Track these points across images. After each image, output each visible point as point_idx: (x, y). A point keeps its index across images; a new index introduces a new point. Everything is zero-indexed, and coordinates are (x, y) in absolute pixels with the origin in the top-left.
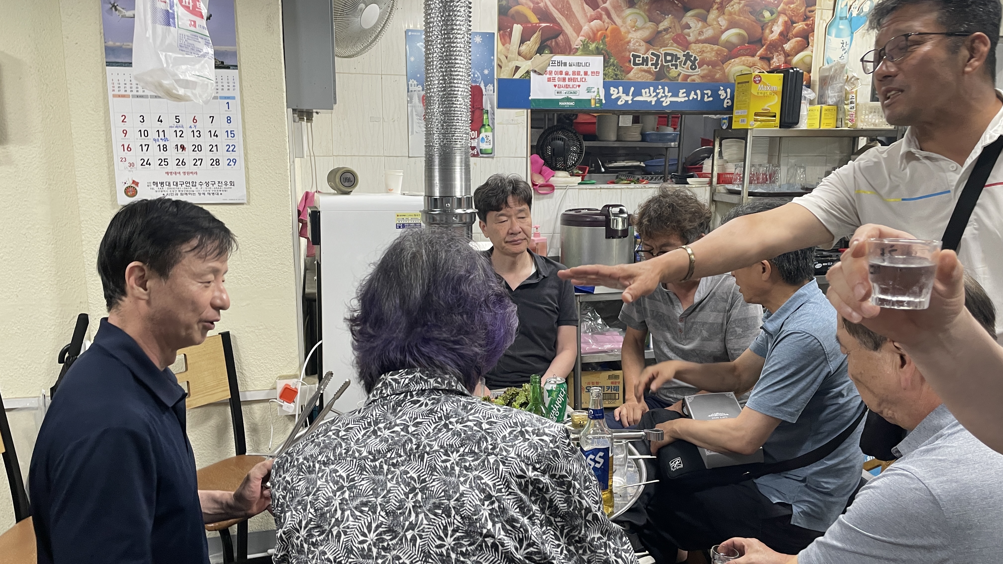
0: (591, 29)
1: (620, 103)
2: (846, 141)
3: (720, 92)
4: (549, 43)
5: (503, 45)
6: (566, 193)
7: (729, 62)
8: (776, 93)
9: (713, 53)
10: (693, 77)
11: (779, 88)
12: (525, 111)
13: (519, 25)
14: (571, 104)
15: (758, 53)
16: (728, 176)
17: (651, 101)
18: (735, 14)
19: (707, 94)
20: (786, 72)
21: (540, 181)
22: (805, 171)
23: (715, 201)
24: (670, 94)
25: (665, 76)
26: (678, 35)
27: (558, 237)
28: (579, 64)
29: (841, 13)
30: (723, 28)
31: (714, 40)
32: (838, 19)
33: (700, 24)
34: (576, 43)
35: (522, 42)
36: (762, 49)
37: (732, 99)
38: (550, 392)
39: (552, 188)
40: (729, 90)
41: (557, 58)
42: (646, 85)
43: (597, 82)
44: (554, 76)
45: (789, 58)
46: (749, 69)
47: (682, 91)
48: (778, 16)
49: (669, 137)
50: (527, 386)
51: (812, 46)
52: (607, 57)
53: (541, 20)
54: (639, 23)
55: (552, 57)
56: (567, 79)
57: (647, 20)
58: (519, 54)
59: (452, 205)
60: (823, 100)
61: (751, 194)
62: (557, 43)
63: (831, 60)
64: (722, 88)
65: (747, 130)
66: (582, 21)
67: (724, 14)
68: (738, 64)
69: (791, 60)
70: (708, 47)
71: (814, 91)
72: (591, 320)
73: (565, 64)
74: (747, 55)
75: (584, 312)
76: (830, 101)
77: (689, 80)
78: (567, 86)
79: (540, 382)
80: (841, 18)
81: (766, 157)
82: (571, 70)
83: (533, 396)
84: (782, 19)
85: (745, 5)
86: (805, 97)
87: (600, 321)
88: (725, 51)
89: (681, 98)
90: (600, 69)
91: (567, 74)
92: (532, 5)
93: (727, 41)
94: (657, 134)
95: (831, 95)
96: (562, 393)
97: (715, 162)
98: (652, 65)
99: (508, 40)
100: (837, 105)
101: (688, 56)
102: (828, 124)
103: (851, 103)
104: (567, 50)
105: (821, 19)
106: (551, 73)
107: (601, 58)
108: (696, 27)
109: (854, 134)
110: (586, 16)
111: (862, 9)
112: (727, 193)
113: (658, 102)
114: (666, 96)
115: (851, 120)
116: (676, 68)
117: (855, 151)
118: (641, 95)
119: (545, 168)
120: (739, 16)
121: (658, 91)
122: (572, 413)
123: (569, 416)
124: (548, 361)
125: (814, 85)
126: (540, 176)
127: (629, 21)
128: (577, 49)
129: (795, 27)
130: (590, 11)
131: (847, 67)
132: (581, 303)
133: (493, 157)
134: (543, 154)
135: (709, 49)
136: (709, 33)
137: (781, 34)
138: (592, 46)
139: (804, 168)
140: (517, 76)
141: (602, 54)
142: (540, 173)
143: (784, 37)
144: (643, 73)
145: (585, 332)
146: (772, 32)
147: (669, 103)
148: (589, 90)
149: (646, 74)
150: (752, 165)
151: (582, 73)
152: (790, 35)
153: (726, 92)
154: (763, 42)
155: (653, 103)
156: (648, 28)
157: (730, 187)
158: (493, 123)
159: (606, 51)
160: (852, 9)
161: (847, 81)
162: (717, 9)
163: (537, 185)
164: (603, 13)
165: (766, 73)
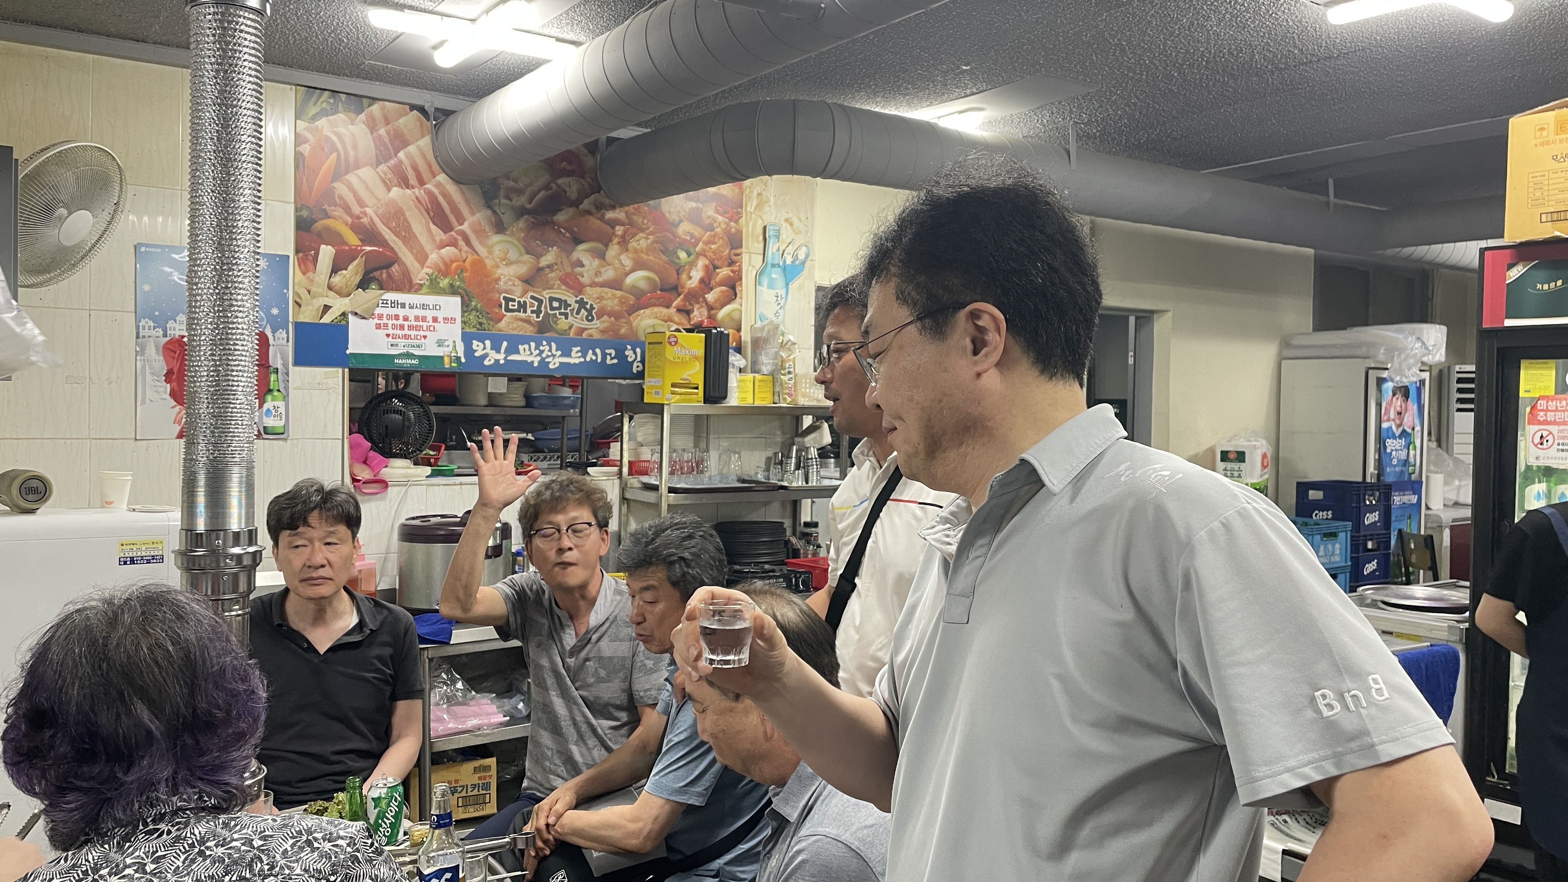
0: (442, 258)
1: (486, 363)
2: (788, 419)
3: (627, 353)
4: (376, 274)
5: (304, 273)
6: (406, 491)
7: (637, 313)
8: (696, 358)
9: (616, 301)
10: (589, 331)
11: (701, 352)
12: (340, 370)
13: (329, 247)
14: (413, 362)
15: (675, 304)
16: (645, 464)
17: (533, 362)
18: (642, 251)
19: (610, 354)
20: (707, 332)
21: (364, 474)
22: (740, 457)
23: (626, 499)
24: (559, 353)
25: (550, 329)
26: (567, 275)
27: (394, 559)
28: (424, 307)
29: (773, 258)
30: (627, 269)
31: (616, 284)
32: (769, 266)
33: (596, 262)
34: (420, 276)
35: (335, 270)
36: (679, 299)
37: (643, 361)
38: (377, 800)
39: (384, 484)
40: (638, 350)
41: (390, 296)
42: (526, 340)
43: (452, 334)
44: (385, 321)
45: (713, 312)
46: (663, 323)
47: (575, 349)
48: (697, 258)
49: (566, 402)
50: (341, 796)
51: (741, 298)
52: (466, 298)
53: (364, 242)
54: (513, 255)
55: (382, 295)
56: (406, 327)
57: (523, 251)
58: (330, 288)
59: (224, 543)
60: (757, 368)
61: (671, 490)
62: (389, 276)
63: (764, 316)
64: (629, 347)
65: (662, 405)
66: (428, 247)
67: (627, 250)
68: (649, 317)
69: (715, 315)
70: (608, 292)
71: (745, 357)
72: (447, 685)
73: (403, 306)
74: (660, 305)
75: (436, 673)
76: (766, 369)
77: (584, 335)
78: (406, 337)
79: (361, 788)
80: (773, 266)
81: (691, 439)
82: (412, 313)
83: (350, 810)
84: (702, 262)
85: (654, 242)
86: (733, 365)
87: (460, 685)
88: (632, 300)
89: (575, 358)
90: (458, 314)
91: (406, 319)
92: (350, 220)
93: (634, 287)
94: (548, 398)
95: (765, 361)
96: (396, 800)
97: (625, 446)
98: (532, 312)
99: (311, 267)
100: (773, 375)
101: (582, 304)
102: (764, 400)
103: (789, 373)
104: (406, 285)
105: (750, 265)
106: (380, 317)
107: (458, 300)
108: (591, 265)
109: (798, 413)
110: (435, 241)
111: (797, 255)
112: (641, 489)
113: (543, 363)
114: (554, 356)
115: (790, 395)
116: (567, 318)
117: (800, 431)
118: (517, 352)
119: (372, 453)
120: (648, 255)
121: (541, 348)
122: (410, 828)
123: (405, 834)
124: (374, 757)
125: (746, 347)
126: (364, 466)
127: (497, 251)
128: (421, 285)
129: (718, 274)
130: (439, 235)
131: (782, 327)
132: (431, 660)
133: (285, 440)
134: (369, 431)
135: (609, 295)
136: (609, 274)
137: (702, 281)
138: (444, 283)
139: (739, 453)
140: (327, 319)
141: (459, 294)
142: (365, 462)
143: (706, 284)
144: (520, 323)
145: (438, 704)
146: (690, 278)
147: (557, 365)
148: (440, 343)
149: (525, 324)
150: (672, 450)
151: (430, 319)
152: (713, 283)
153: (635, 353)
154: (680, 290)
155: (536, 364)
156: (524, 263)
157: (645, 479)
158: (287, 388)
159: (465, 290)
160: (785, 255)
161: (782, 345)
162: (618, 243)
163: (359, 481)
164: (459, 238)
165: (685, 333)
